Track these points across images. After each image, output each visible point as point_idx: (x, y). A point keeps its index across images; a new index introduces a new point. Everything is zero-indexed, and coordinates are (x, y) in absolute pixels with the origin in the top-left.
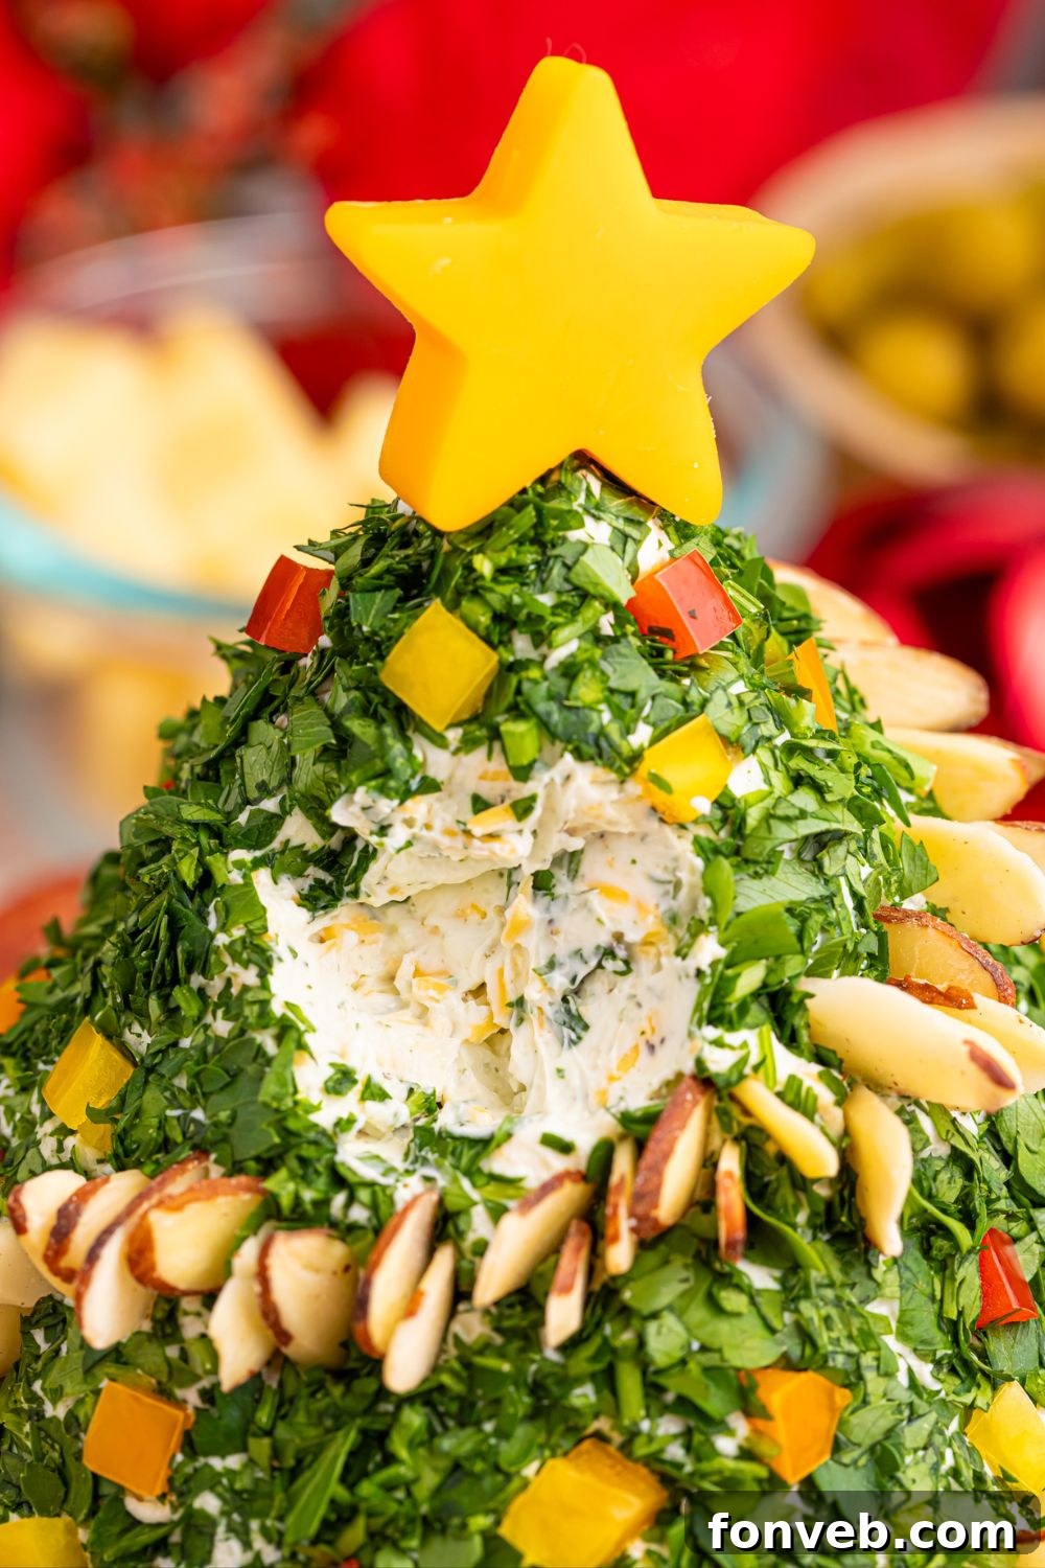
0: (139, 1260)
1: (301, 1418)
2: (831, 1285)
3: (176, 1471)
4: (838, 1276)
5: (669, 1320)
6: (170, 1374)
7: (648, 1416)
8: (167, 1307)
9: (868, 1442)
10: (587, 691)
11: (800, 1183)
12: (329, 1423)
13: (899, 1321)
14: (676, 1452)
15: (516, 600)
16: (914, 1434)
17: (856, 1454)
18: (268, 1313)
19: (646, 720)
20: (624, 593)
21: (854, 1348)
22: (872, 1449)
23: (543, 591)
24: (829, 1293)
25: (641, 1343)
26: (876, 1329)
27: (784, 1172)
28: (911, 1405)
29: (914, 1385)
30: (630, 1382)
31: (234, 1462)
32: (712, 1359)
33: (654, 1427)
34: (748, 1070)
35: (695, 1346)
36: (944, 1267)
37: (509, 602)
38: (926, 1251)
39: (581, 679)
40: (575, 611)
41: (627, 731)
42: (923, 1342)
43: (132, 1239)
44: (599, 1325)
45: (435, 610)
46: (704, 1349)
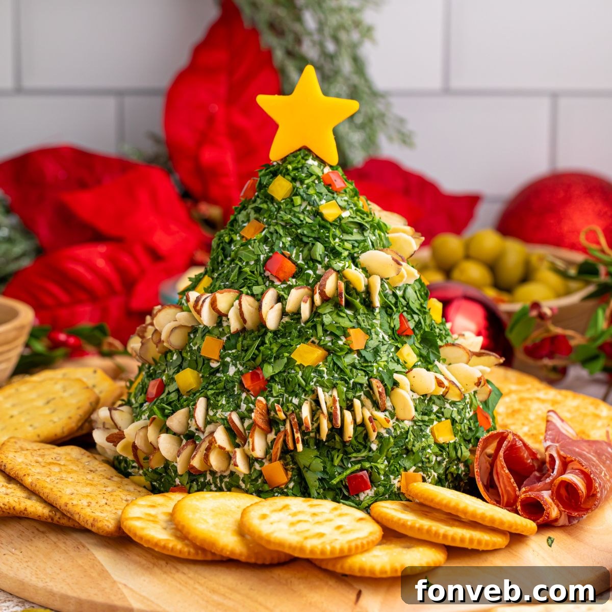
0: (213, 304)
1: (248, 339)
2: (365, 314)
3: (221, 354)
4: (366, 312)
5: (328, 315)
6: (220, 335)
7: (323, 336)
8: (219, 320)
9: (372, 347)
10: (311, 191)
11: (358, 294)
12: (254, 339)
13: (380, 325)
14: (330, 344)
15: (297, 174)
16: (383, 348)
17: (370, 349)
18: (241, 314)
19: (325, 199)
20: (320, 174)
21: (370, 328)
22: (373, 349)
23: (303, 173)
24: (364, 316)
25: (322, 320)
26: (375, 325)
27: (354, 291)
28: (382, 342)
29: (383, 338)
30: (320, 329)
31: (234, 351)
32: (338, 325)
33: (325, 338)
34: (345, 268)
35: (334, 322)
36: (390, 315)
37: (295, 175)
38: (386, 312)
39: (310, 189)
40: (310, 177)
41: (320, 200)
42: (386, 330)
43: (212, 299)
44: (313, 318)
45: (280, 177)
46: (336, 323)
